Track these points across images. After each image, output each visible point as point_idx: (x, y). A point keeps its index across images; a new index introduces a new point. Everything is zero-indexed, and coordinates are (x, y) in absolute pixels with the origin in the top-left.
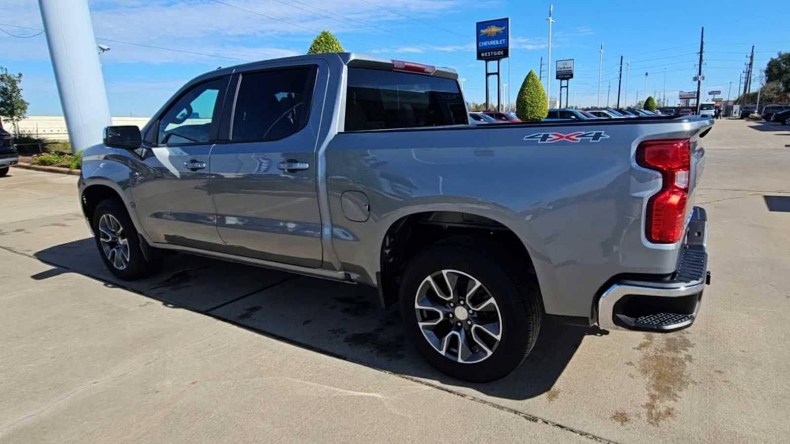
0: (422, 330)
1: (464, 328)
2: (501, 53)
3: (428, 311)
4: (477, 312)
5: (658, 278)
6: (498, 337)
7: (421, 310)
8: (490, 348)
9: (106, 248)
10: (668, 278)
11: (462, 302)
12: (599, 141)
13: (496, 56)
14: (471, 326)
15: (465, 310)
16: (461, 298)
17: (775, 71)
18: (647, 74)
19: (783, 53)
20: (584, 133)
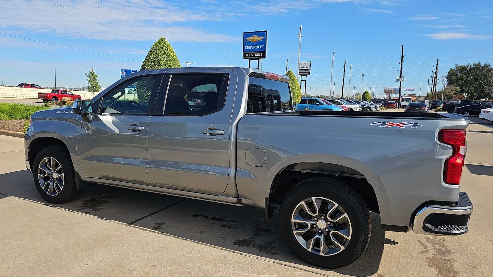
0: (295, 235)
1: (324, 234)
2: (261, 55)
3: (299, 223)
4: (333, 223)
5: (448, 204)
6: (349, 238)
7: (295, 223)
8: (343, 245)
9: (41, 182)
10: (454, 205)
11: (323, 217)
12: (416, 128)
13: (257, 56)
14: (329, 232)
15: (324, 222)
16: (322, 214)
17: (454, 78)
18: (363, 75)
19: (459, 65)
20: (407, 123)
